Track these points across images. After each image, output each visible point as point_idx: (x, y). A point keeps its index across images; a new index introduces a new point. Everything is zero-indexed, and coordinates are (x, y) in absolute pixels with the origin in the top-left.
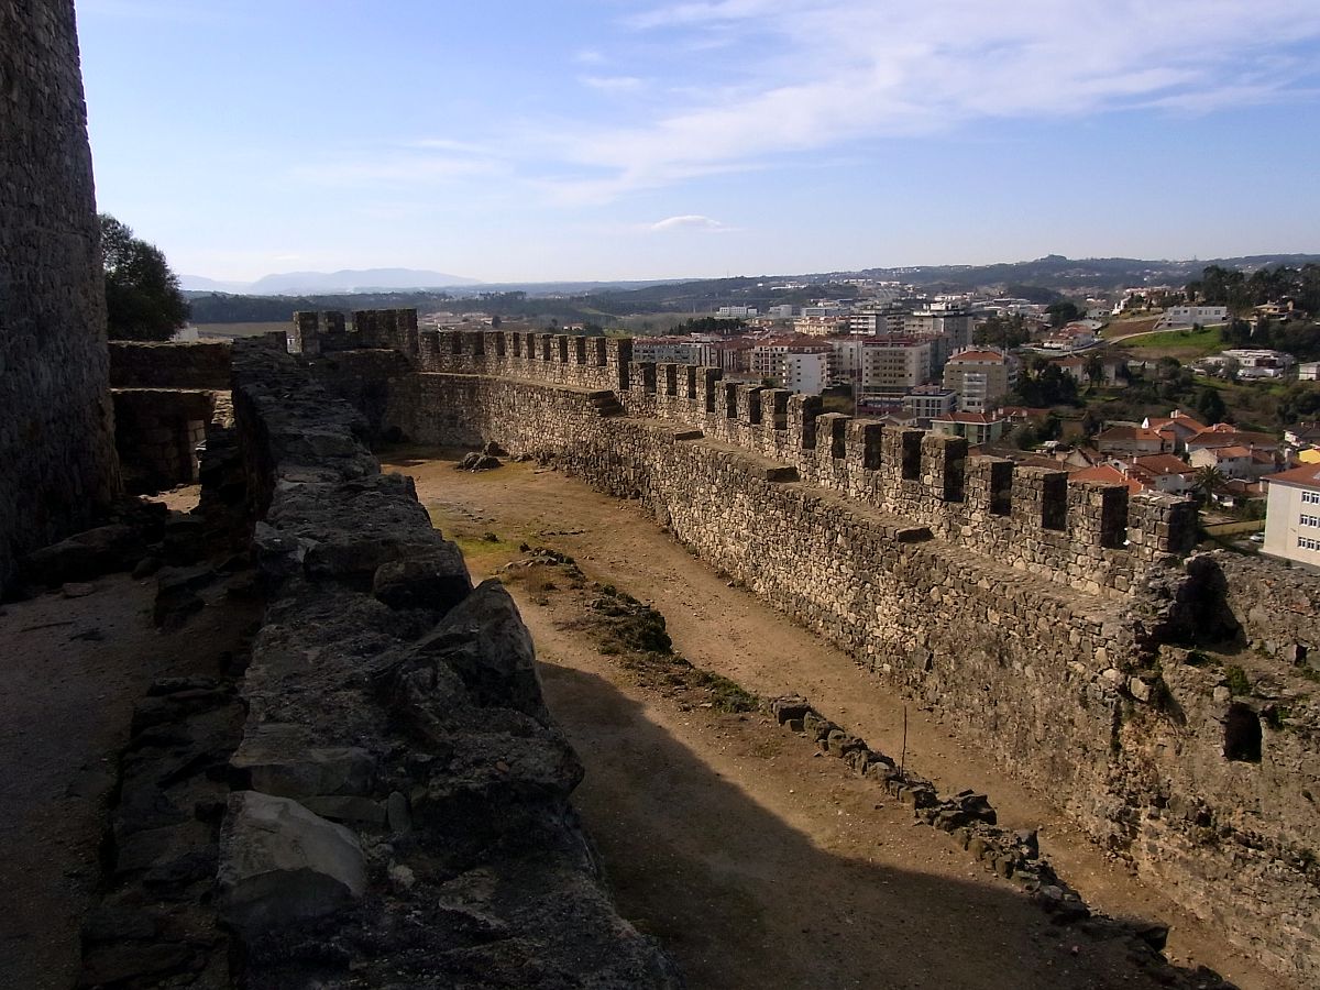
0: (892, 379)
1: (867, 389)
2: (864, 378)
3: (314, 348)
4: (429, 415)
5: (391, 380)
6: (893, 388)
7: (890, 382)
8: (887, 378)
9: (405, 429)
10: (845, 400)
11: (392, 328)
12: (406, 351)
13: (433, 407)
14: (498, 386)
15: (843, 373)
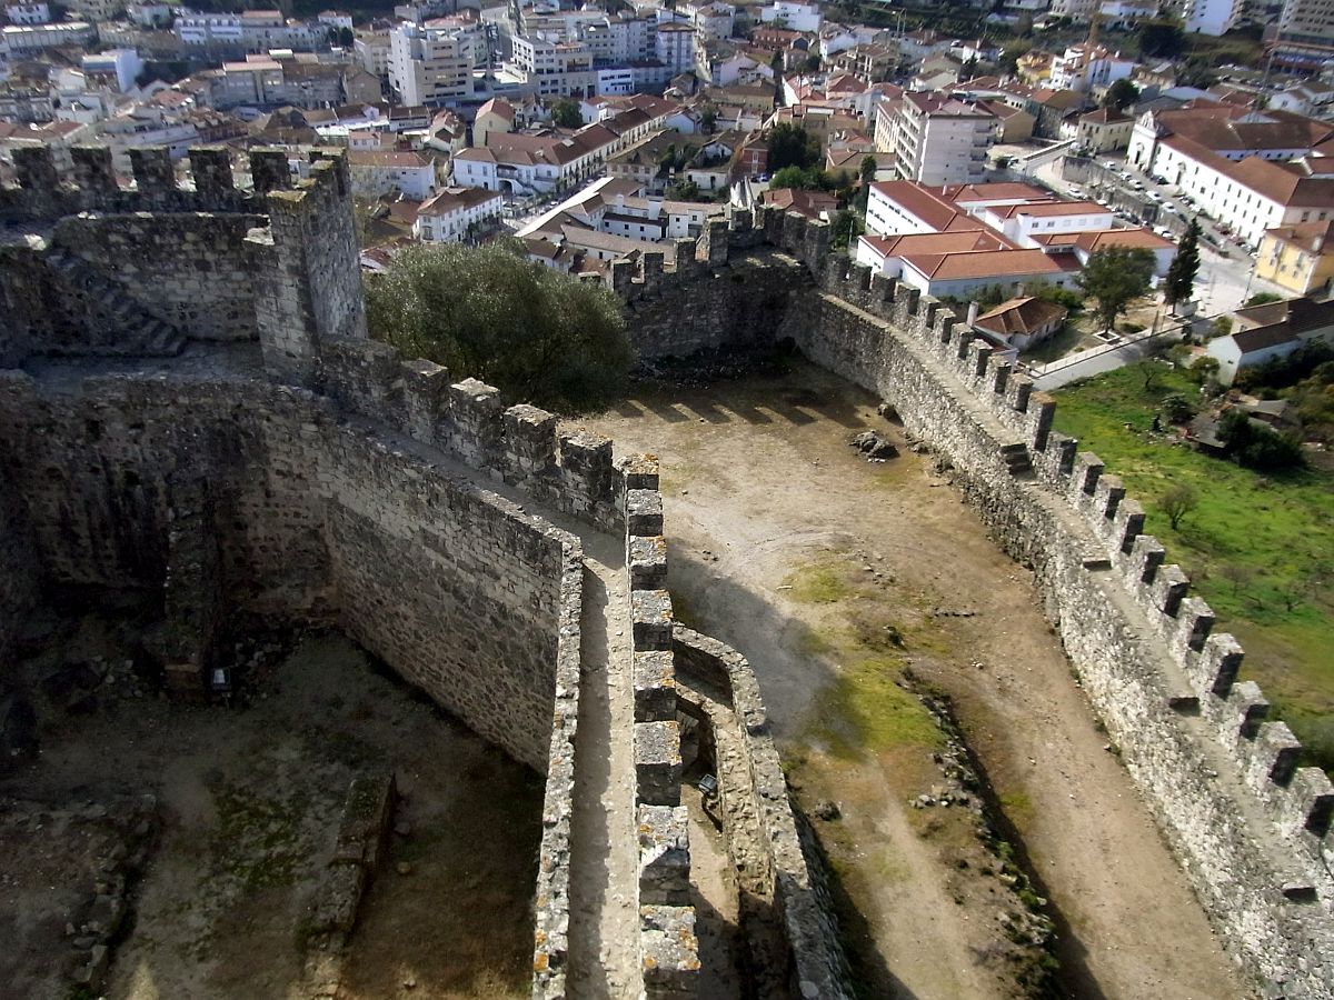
0: (1318, 26)
1: (1283, 36)
2: (1283, 21)
3: (722, 256)
4: (826, 339)
5: (793, 293)
6: (1316, 38)
7: (1315, 30)
8: (1312, 25)
9: (800, 342)
10: (1251, 47)
11: (800, 236)
12: (812, 265)
13: (831, 334)
14: (904, 353)
15: (1258, 8)
